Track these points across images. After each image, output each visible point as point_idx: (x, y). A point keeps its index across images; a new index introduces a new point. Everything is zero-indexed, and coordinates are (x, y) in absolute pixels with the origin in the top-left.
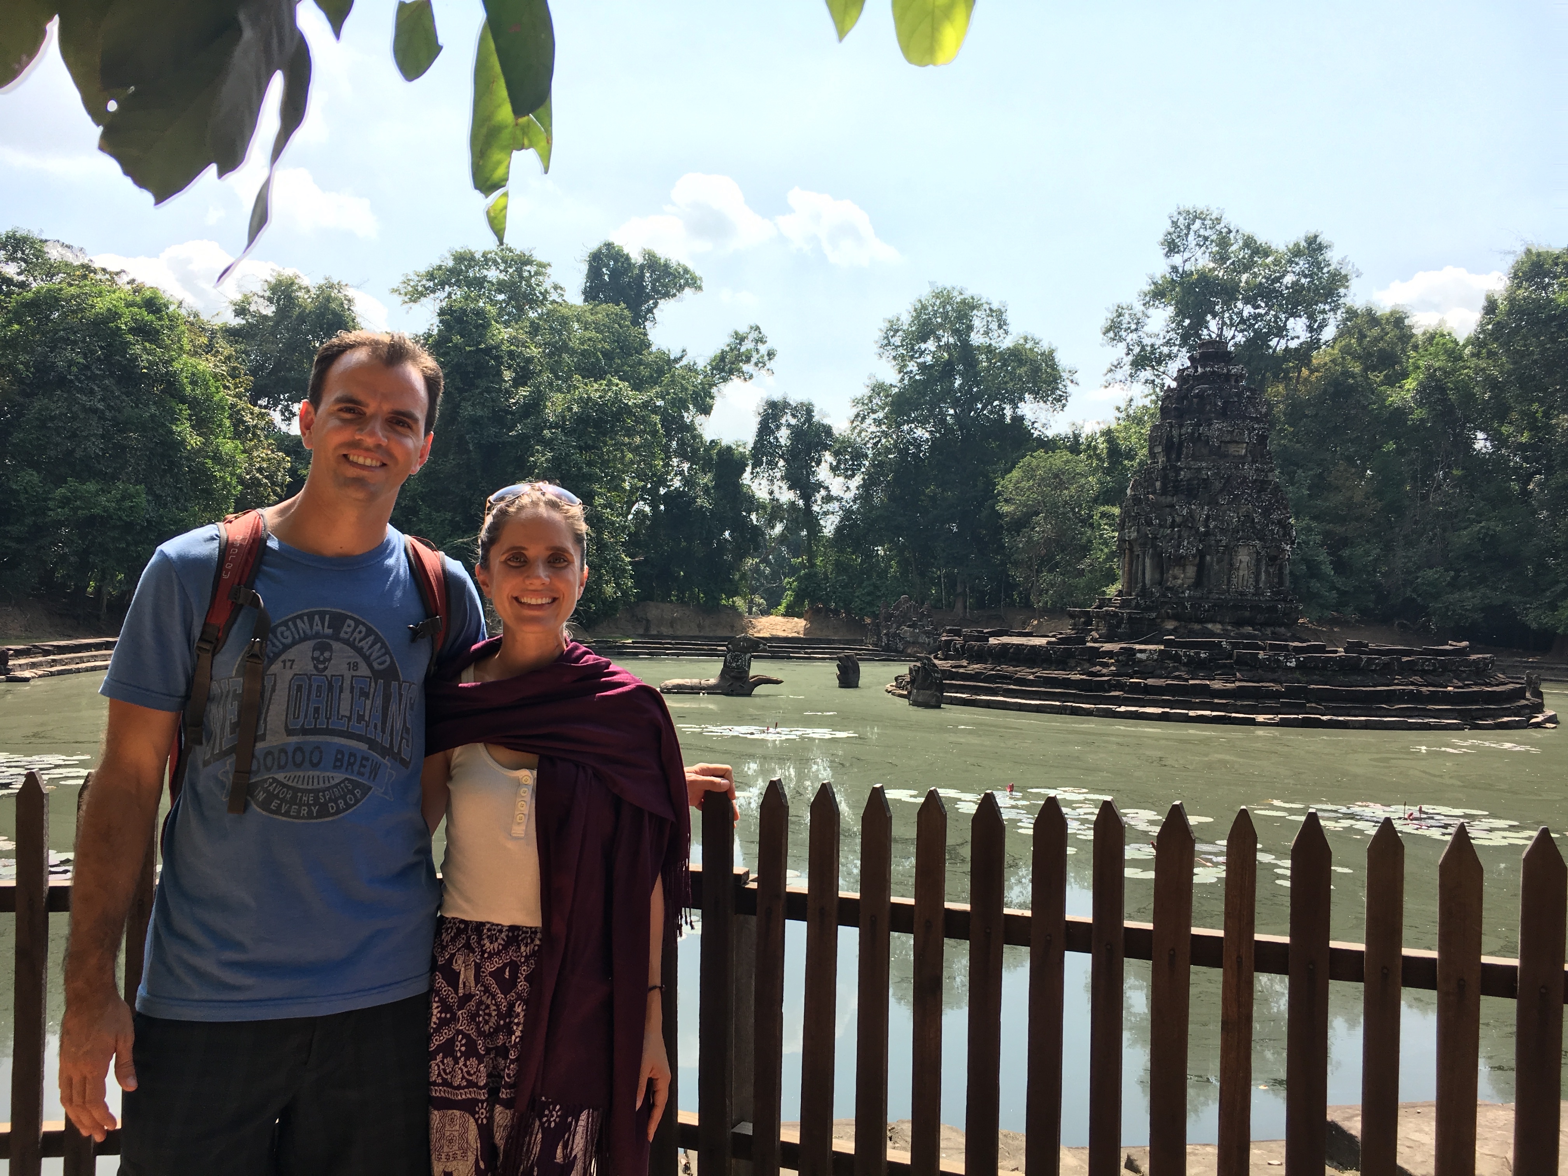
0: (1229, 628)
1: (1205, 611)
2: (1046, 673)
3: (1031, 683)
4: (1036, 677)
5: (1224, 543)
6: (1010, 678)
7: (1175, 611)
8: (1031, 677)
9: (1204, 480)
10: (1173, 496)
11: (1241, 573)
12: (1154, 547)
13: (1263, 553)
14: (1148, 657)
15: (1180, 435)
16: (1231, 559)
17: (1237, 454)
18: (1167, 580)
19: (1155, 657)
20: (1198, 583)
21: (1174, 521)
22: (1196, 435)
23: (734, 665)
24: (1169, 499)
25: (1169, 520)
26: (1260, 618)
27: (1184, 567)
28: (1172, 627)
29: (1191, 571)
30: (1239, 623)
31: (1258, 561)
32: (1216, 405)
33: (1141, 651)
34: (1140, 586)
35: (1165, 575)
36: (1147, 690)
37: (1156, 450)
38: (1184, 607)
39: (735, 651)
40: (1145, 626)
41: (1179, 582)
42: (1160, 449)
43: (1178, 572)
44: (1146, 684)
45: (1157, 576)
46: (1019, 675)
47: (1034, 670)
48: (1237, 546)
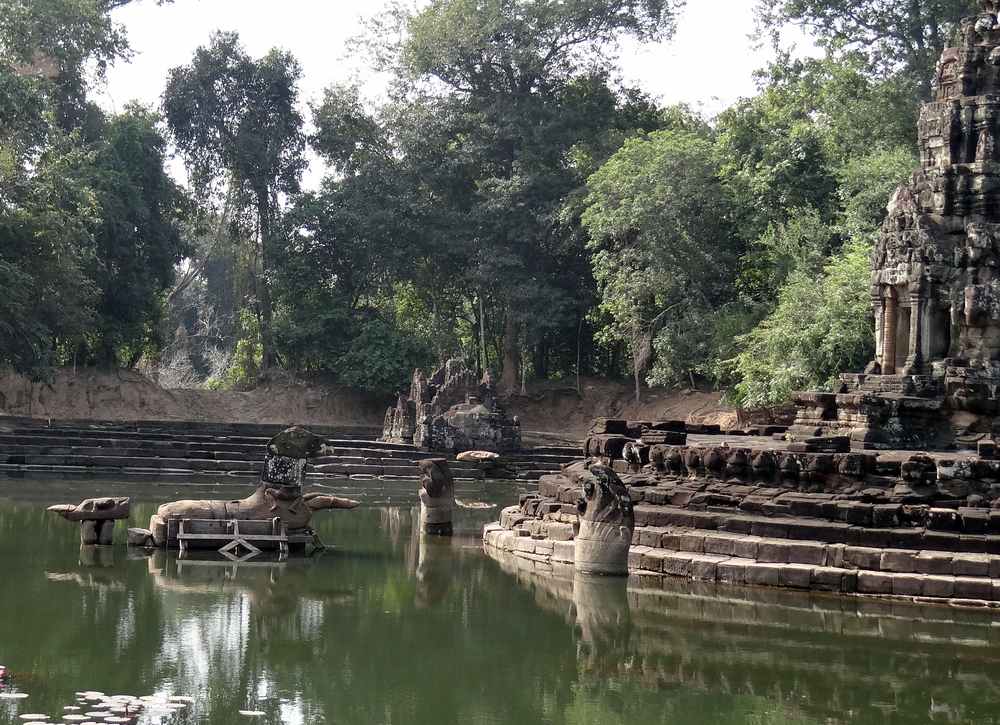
2: (796, 496)
3: (772, 512)
4: (780, 502)
6: (735, 503)
7: (971, 398)
8: (768, 503)
10: (962, 216)
12: (936, 296)
14: (956, 473)
15: (974, 121)
18: (956, 349)
19: (968, 473)
21: (966, 256)
23: (280, 477)
24: (956, 220)
25: (958, 254)
28: (968, 424)
33: (945, 464)
34: (912, 357)
35: (952, 341)
36: (958, 525)
37: (933, 144)
38: (988, 393)
39: (280, 455)
40: (922, 421)
41: (976, 352)
42: (939, 143)
43: (973, 335)
44: (958, 516)
45: (940, 343)
46: (749, 499)
47: (772, 491)
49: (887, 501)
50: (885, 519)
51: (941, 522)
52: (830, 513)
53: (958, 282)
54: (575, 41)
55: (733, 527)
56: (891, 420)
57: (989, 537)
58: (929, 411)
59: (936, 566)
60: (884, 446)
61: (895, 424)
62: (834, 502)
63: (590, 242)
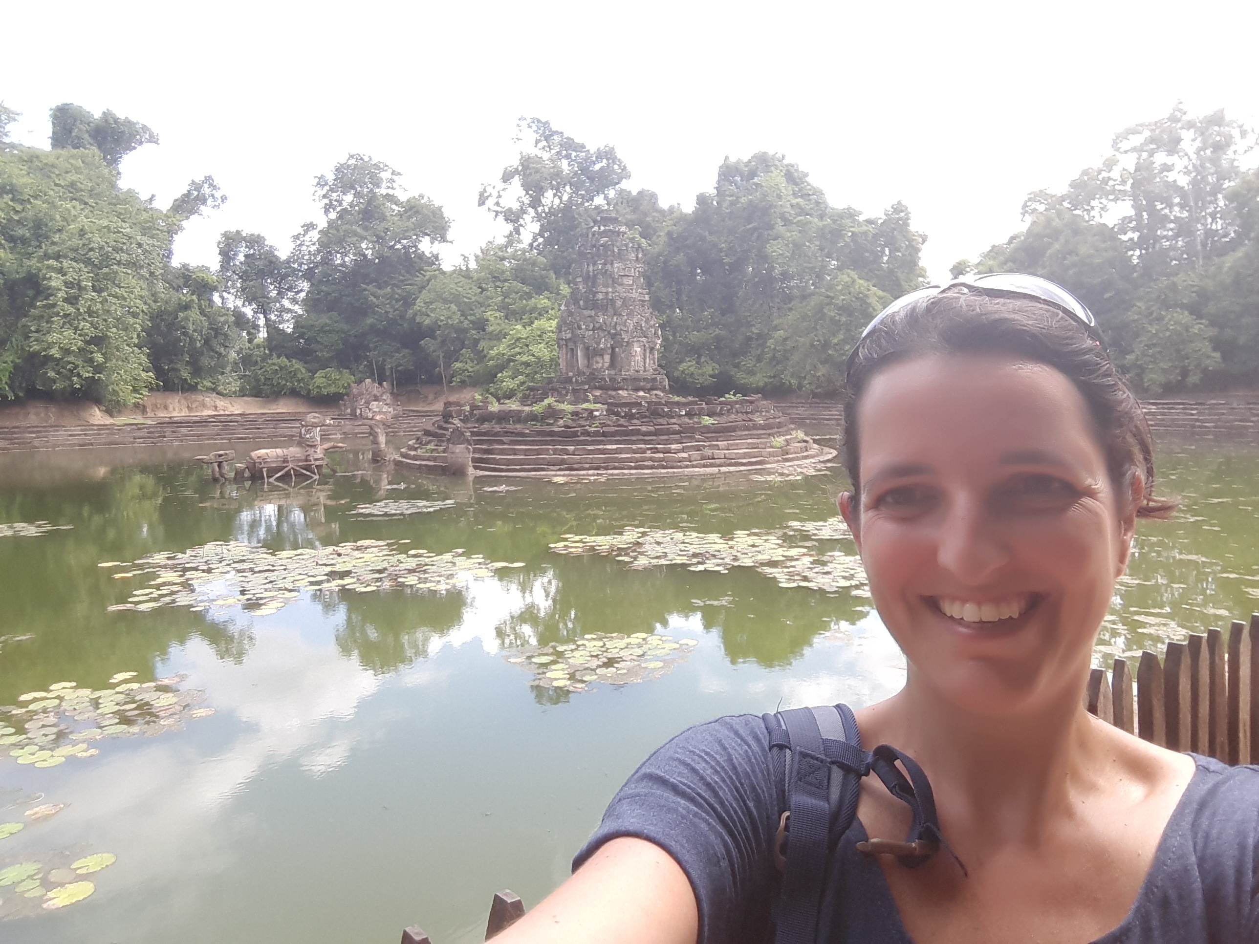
1: (618, 383)
2: (537, 428)
3: (528, 435)
4: (531, 431)
5: (626, 340)
6: (512, 433)
7: (600, 384)
8: (527, 431)
9: (611, 299)
10: (592, 310)
11: (636, 358)
12: (584, 343)
13: (647, 346)
14: (600, 414)
15: (594, 271)
16: (631, 350)
17: (627, 283)
18: (592, 364)
20: (612, 364)
21: (594, 326)
22: (604, 271)
23: (308, 436)
24: (589, 312)
25: (591, 326)
27: (602, 355)
28: (599, 394)
29: (607, 358)
31: (645, 350)
32: (614, 251)
33: (596, 410)
34: (576, 368)
35: (591, 361)
36: (604, 434)
38: (606, 381)
39: (307, 426)
40: (580, 393)
41: (600, 365)
43: (599, 359)
44: (604, 431)
45: (586, 362)
46: (519, 430)
47: (529, 426)
48: (633, 341)
49: (574, 427)
50: (575, 434)
51: (597, 434)
52: (553, 433)
53: (592, 337)
55: (512, 443)
57: (616, 438)
58: (584, 390)
59: (596, 452)
62: (551, 429)
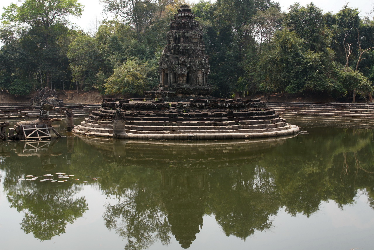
0: (197, 96)
1: (191, 91)
2: (156, 112)
5: (195, 70)
6: (144, 115)
7: (182, 91)
8: (151, 114)
9: (187, 50)
11: (199, 79)
12: (174, 71)
13: (205, 72)
14: (187, 106)
15: (179, 35)
16: (197, 75)
17: (195, 42)
18: (178, 81)
19: (189, 106)
20: (187, 82)
21: (179, 63)
22: (184, 35)
23: (44, 115)
24: (176, 56)
25: (177, 62)
26: (205, 92)
27: (183, 77)
28: (181, 96)
29: (185, 78)
30: (199, 94)
31: (203, 75)
32: (189, 26)
34: (169, 83)
35: (177, 80)
36: (190, 116)
37: (170, 40)
38: (185, 90)
39: (44, 110)
40: (172, 96)
41: (182, 82)
42: (172, 39)
43: (181, 79)
44: (189, 114)
45: (174, 80)
46: (147, 113)
47: (151, 112)
48: (198, 71)
49: (174, 112)
50: (175, 116)
51: (186, 116)
52: (164, 115)
53: (178, 68)
54: (59, 15)
55: (144, 119)
56: (167, 96)
57: (196, 118)
58: (174, 94)
59: (187, 124)
60: (166, 101)
61: (167, 97)
62: (164, 113)
63: (69, 60)
